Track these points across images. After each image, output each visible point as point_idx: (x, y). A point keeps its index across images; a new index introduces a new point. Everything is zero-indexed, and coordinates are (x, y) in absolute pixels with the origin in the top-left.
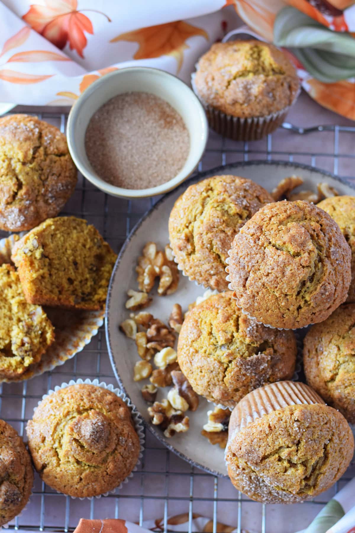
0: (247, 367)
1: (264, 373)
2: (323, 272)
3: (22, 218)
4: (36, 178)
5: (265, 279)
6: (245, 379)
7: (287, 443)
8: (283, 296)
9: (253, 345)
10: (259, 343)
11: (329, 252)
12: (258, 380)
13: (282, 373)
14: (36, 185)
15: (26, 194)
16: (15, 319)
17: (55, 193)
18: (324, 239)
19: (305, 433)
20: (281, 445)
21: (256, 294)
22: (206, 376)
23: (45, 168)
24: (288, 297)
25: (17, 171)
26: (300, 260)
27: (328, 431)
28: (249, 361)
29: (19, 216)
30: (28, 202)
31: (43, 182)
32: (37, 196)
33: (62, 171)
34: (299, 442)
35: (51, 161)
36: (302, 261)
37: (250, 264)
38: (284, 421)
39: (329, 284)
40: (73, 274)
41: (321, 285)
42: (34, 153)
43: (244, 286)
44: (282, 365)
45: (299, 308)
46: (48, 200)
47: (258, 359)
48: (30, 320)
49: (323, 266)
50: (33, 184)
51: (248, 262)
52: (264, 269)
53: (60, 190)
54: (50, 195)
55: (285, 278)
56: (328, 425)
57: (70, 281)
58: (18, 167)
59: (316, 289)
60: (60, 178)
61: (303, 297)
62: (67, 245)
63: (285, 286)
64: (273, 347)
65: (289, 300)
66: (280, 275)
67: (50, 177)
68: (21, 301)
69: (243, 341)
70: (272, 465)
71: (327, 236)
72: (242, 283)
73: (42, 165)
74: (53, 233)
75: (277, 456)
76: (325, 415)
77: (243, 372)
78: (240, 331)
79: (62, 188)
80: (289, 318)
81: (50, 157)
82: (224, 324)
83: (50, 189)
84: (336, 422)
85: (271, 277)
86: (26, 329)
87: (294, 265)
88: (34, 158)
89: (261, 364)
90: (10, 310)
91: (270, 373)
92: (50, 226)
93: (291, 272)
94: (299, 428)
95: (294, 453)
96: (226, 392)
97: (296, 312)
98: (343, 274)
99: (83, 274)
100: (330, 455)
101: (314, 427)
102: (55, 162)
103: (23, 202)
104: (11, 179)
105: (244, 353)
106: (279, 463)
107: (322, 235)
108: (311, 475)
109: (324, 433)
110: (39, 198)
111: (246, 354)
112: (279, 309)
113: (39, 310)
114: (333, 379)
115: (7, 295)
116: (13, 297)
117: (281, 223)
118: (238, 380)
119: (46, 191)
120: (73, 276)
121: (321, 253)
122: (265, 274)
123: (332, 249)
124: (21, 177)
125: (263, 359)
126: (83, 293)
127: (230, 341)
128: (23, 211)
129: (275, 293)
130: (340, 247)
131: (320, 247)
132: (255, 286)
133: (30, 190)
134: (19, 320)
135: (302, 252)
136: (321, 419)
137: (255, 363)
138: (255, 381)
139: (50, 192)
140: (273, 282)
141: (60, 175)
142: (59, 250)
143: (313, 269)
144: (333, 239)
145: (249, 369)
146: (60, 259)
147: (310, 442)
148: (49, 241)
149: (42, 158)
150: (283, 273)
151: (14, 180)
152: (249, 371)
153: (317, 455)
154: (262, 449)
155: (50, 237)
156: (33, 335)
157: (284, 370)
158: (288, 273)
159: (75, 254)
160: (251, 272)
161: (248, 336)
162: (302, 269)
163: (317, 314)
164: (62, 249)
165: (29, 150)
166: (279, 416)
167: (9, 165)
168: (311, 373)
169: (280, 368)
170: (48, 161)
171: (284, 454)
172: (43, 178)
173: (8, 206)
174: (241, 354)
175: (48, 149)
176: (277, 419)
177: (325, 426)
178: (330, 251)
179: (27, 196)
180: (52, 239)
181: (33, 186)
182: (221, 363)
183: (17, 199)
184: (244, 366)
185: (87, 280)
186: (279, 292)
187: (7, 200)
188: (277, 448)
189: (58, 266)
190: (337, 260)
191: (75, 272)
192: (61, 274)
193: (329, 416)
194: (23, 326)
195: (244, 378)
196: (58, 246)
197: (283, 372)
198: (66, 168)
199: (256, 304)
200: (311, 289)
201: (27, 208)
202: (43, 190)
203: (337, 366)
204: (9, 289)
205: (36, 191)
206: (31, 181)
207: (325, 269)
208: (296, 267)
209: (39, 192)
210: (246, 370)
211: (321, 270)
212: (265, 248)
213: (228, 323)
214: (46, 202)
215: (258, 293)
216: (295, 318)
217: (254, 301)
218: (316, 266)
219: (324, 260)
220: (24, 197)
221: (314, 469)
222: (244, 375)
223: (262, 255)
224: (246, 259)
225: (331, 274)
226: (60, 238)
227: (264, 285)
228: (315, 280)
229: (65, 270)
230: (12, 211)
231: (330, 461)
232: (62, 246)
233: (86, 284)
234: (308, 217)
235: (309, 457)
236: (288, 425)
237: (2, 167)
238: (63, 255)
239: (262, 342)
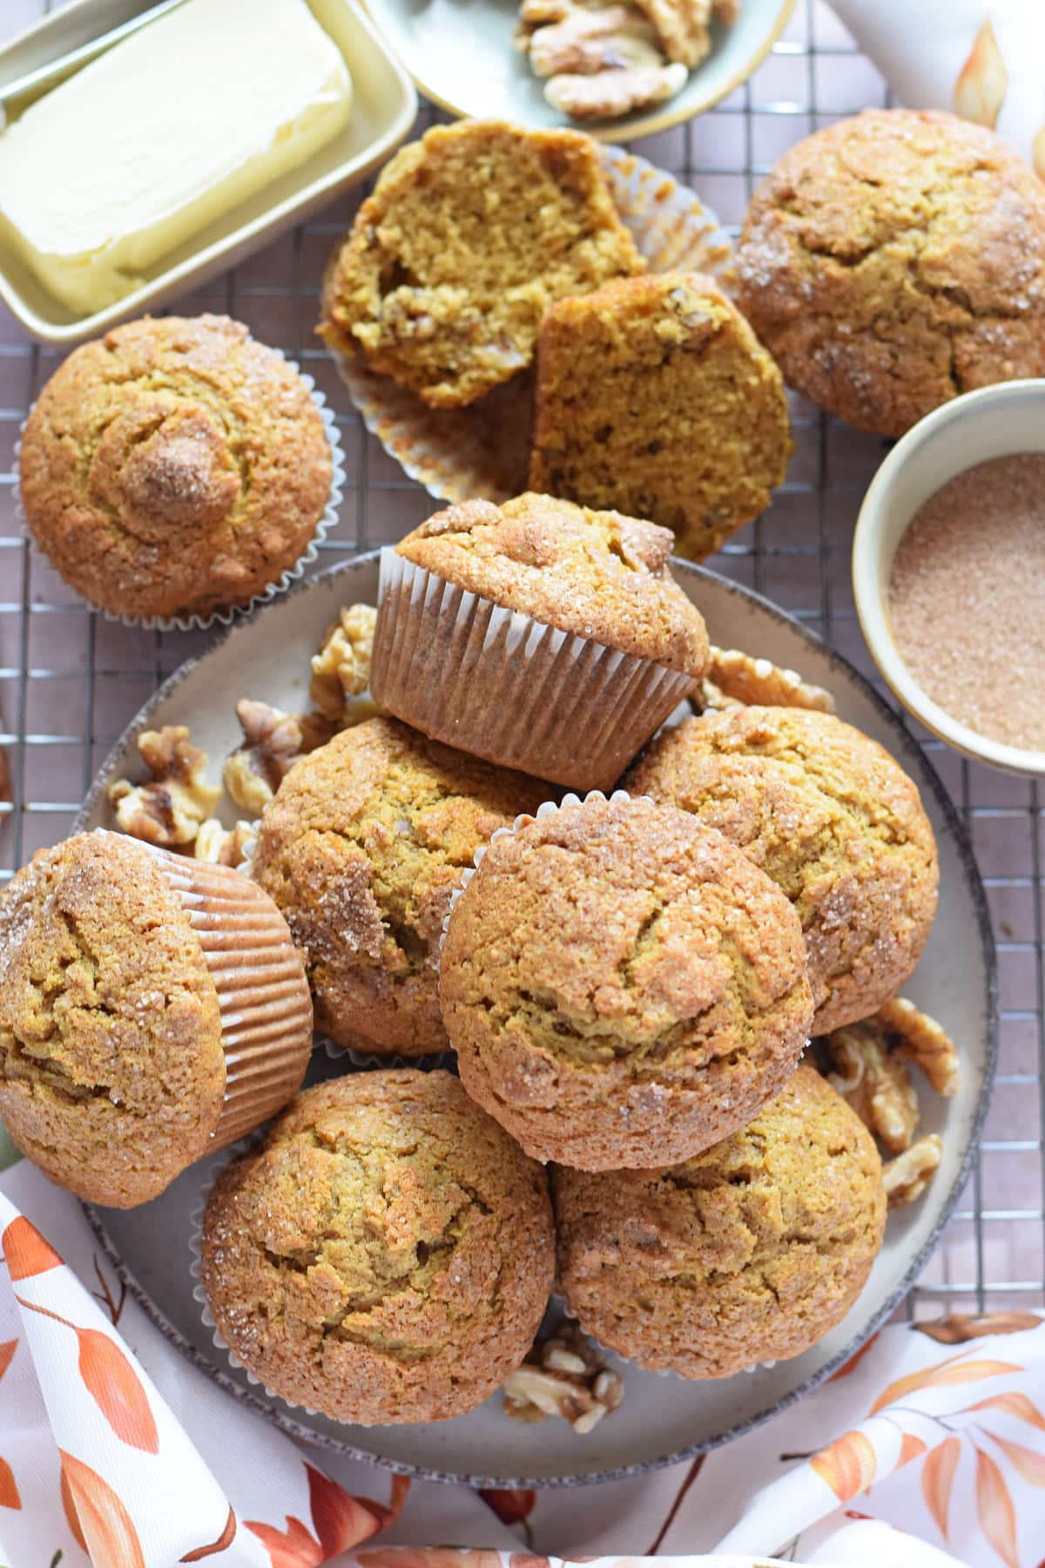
0: (346, 892)
1: (334, 948)
2: (587, 1061)
3: (763, 280)
4: (876, 300)
5: (559, 892)
6: (313, 892)
7: (106, 976)
8: (516, 948)
9: (409, 905)
10: (417, 922)
11: (649, 1080)
12: (313, 931)
13: (338, 1000)
14: (858, 307)
15: (829, 278)
16: (489, 297)
17: (842, 366)
18: (686, 1064)
19: (133, 1024)
20: (101, 960)
21: (520, 875)
22: (322, 784)
23: (909, 328)
24: (512, 963)
25: (889, 248)
26: (611, 984)
27: (144, 1098)
28: (363, 897)
29: (769, 270)
30: (807, 289)
31: (867, 328)
32: (829, 315)
33: (907, 381)
34: (107, 1010)
35: (933, 347)
36: (610, 990)
37: (604, 849)
38: (168, 965)
39: (556, 1083)
40: (623, 441)
41: (549, 1056)
42: (947, 292)
43: (544, 841)
44: (362, 1001)
45: (487, 1004)
46: (821, 347)
47: (370, 920)
48: (488, 336)
49: (605, 1062)
50: (858, 296)
51: (610, 845)
52: (587, 889)
53: (852, 381)
54: (835, 352)
55: (560, 947)
56: (161, 1097)
57: (604, 434)
58: (902, 248)
59: (536, 1043)
60: (888, 379)
61: (514, 1010)
62: (707, 423)
63: (539, 950)
64: (413, 973)
65: (504, 970)
66: (570, 930)
67: (885, 346)
68: (541, 311)
69: (421, 876)
70: (51, 942)
71: (700, 1077)
72: (553, 832)
73: (916, 318)
74: (739, 380)
75: (75, 953)
76: (190, 1086)
77: (333, 881)
78: (450, 868)
79: (858, 384)
80: (460, 978)
81: (946, 343)
83: (850, 349)
84: (171, 1122)
85: (565, 911)
86: (460, 325)
87: (597, 967)
88: (933, 291)
89: (356, 932)
90: (515, 283)
91: (336, 964)
92: (758, 371)
93: (577, 962)
94: (147, 1009)
95: (79, 999)
96: (281, 842)
97: (474, 995)
98: (595, 1131)
99: (626, 470)
100: (81, 1108)
101: (152, 1052)
102: (931, 360)
103: (808, 277)
104: (867, 233)
105: (384, 880)
106: (55, 961)
107: (699, 1057)
108: (27, 1058)
109: (140, 1085)
110: (823, 320)
111: (385, 889)
112: (482, 945)
113: (516, 359)
114: (321, 1141)
115: (554, 271)
116: (550, 289)
117: (728, 935)
118: (310, 870)
119: (846, 340)
120: (619, 440)
121: (641, 1056)
122: (573, 893)
123: (658, 1090)
124: (873, 258)
125: (372, 938)
126: (574, 473)
127: (422, 842)
128: (784, 278)
129: (522, 927)
130: (672, 1120)
131: (658, 1051)
132: (540, 869)
133: (842, 290)
134: (486, 309)
135: (635, 991)
136: (177, 1073)
137: (359, 915)
138: (311, 922)
139: (843, 351)
140: (549, 915)
141: (897, 377)
142: (690, 399)
143: (589, 1032)
144: (691, 1094)
145: (342, 898)
146: (663, 399)
147: (109, 1043)
148: (712, 368)
149: (937, 318)
150: (573, 941)
151: (864, 242)
152: (335, 899)
153: (78, 1064)
154: (92, 911)
155: (727, 373)
156: (446, 347)
157: (347, 1006)
158: (575, 953)
159: (680, 448)
160: (581, 855)
161: (435, 891)
162: (585, 993)
163: (476, 1061)
164: (692, 407)
165: (955, 276)
166: (182, 950)
167: (907, 226)
168: (345, 1089)
169: (354, 995)
170: (930, 336)
171: (80, 972)
172: (881, 324)
173: (795, 240)
174: (383, 874)
175: (966, 336)
176: (173, 944)
177: (156, 1085)
178: (653, 1084)
179: (824, 284)
180: (721, 378)
181: (854, 299)
182: (357, 817)
183: (816, 257)
184: (349, 881)
185: (611, 484)
186: (524, 936)
187: (809, 231)
188: (95, 951)
189: (641, 392)
190: (631, 1108)
191: (629, 446)
192: (621, 403)
193: (188, 1098)
194: (469, 318)
195: (315, 886)
196: (700, 396)
197: (341, 1004)
198: (919, 394)
199: (495, 879)
200: (537, 1031)
201: (793, 291)
202: (844, 328)
203: (355, 1148)
204: (572, 278)
205: (839, 310)
206: (865, 289)
207: (595, 1066)
208: (590, 973)
209: (841, 317)
210: (339, 889)
211: (592, 1055)
212: (649, 889)
214: (816, 344)
215: (523, 880)
216: (462, 999)
217: (504, 872)
218: (602, 1039)
219: (621, 1065)
220: (821, 276)
221: (43, 1065)
222: (324, 886)
223: (629, 881)
224: (618, 839)
225: (586, 1089)
226: (725, 401)
227: (544, 892)
228: (562, 1038)
229: (632, 414)
230: (781, 250)
231: (64, 1112)
232: (701, 409)
233: (600, 483)
234: (756, 1022)
235: (69, 1042)
236: (154, 976)
237: (897, 206)
238: (675, 408)
239: (422, 935)
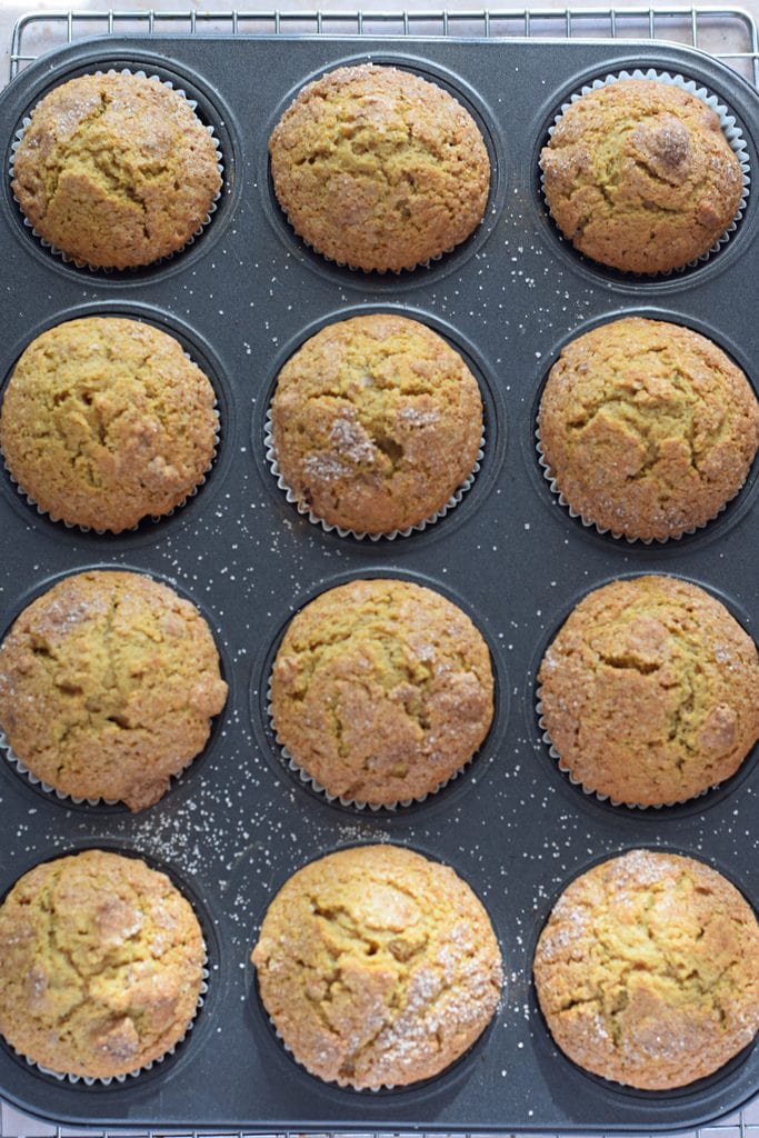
6: (323, 434)
9: (386, 424)
10: (393, 433)
12: (328, 459)
22: (308, 370)
28: (355, 427)
44: (369, 495)
47: (364, 441)
64: (396, 469)
69: (389, 405)
77: (334, 423)
78: (405, 397)
82: (408, 369)
89: (356, 451)
91: (348, 476)
96: (291, 412)
105: (365, 413)
111: (366, 419)
118: (317, 421)
127: (382, 385)
137: (355, 440)
138: (325, 454)
145: (343, 433)
152: (338, 434)
157: (361, 501)
161: (400, 412)
169: (364, 493)
174: (364, 409)
182: (338, 380)
195: (323, 430)
213: (413, 376)
239: (398, 441)
